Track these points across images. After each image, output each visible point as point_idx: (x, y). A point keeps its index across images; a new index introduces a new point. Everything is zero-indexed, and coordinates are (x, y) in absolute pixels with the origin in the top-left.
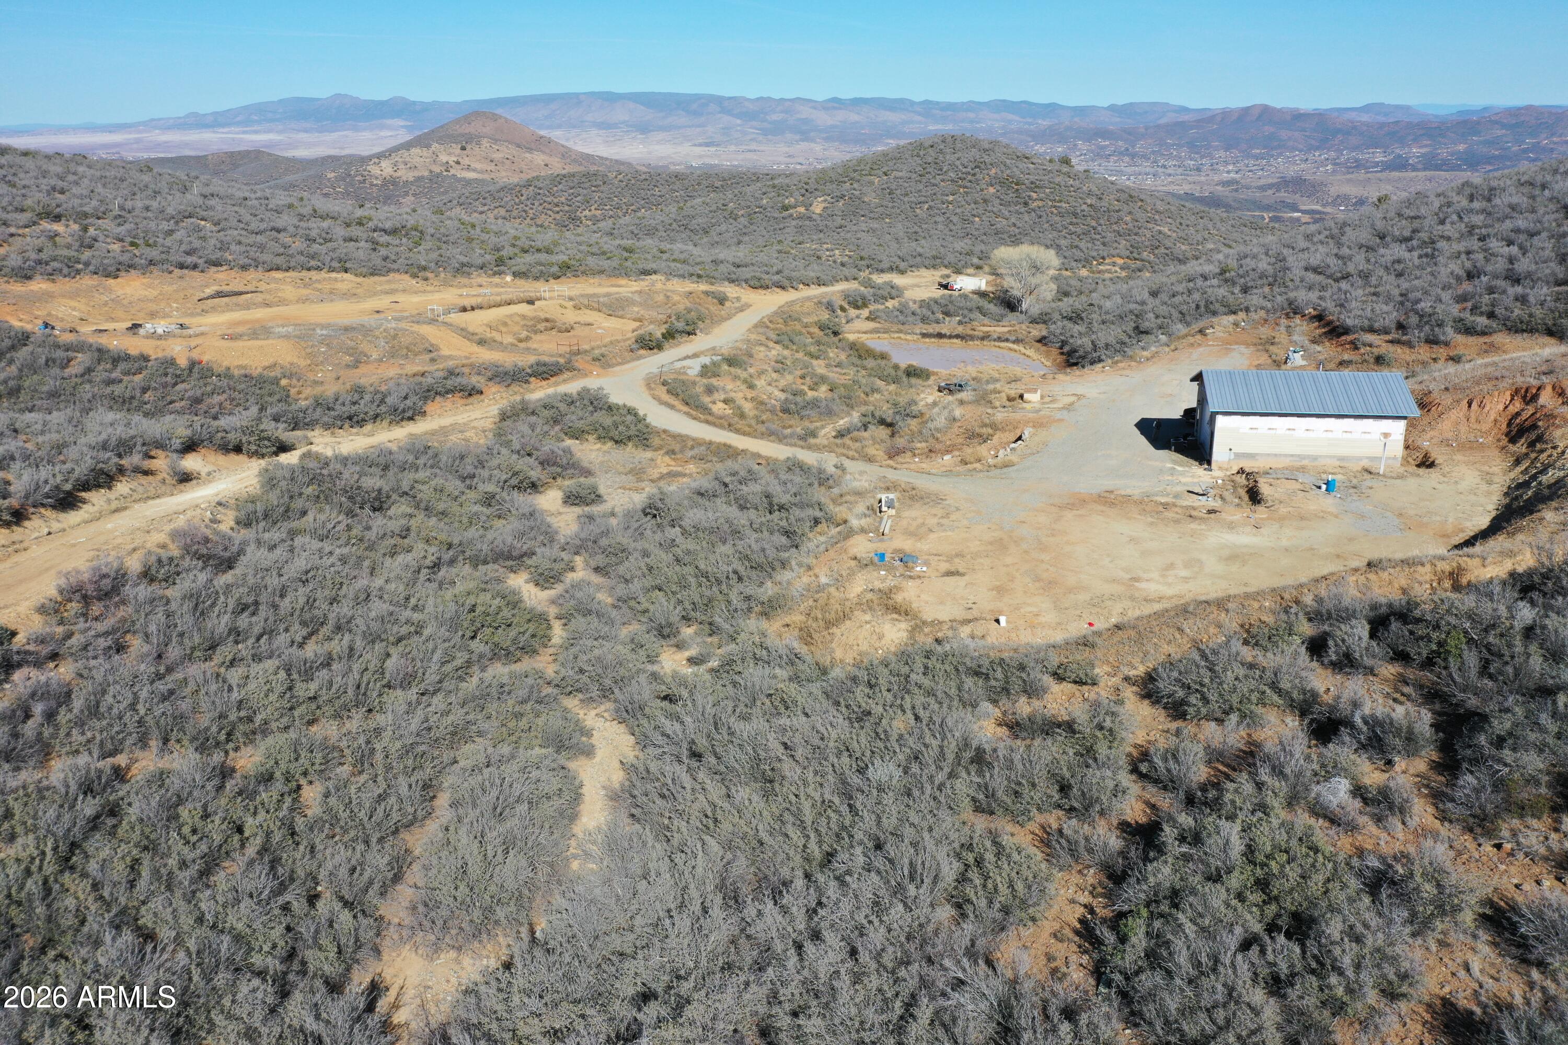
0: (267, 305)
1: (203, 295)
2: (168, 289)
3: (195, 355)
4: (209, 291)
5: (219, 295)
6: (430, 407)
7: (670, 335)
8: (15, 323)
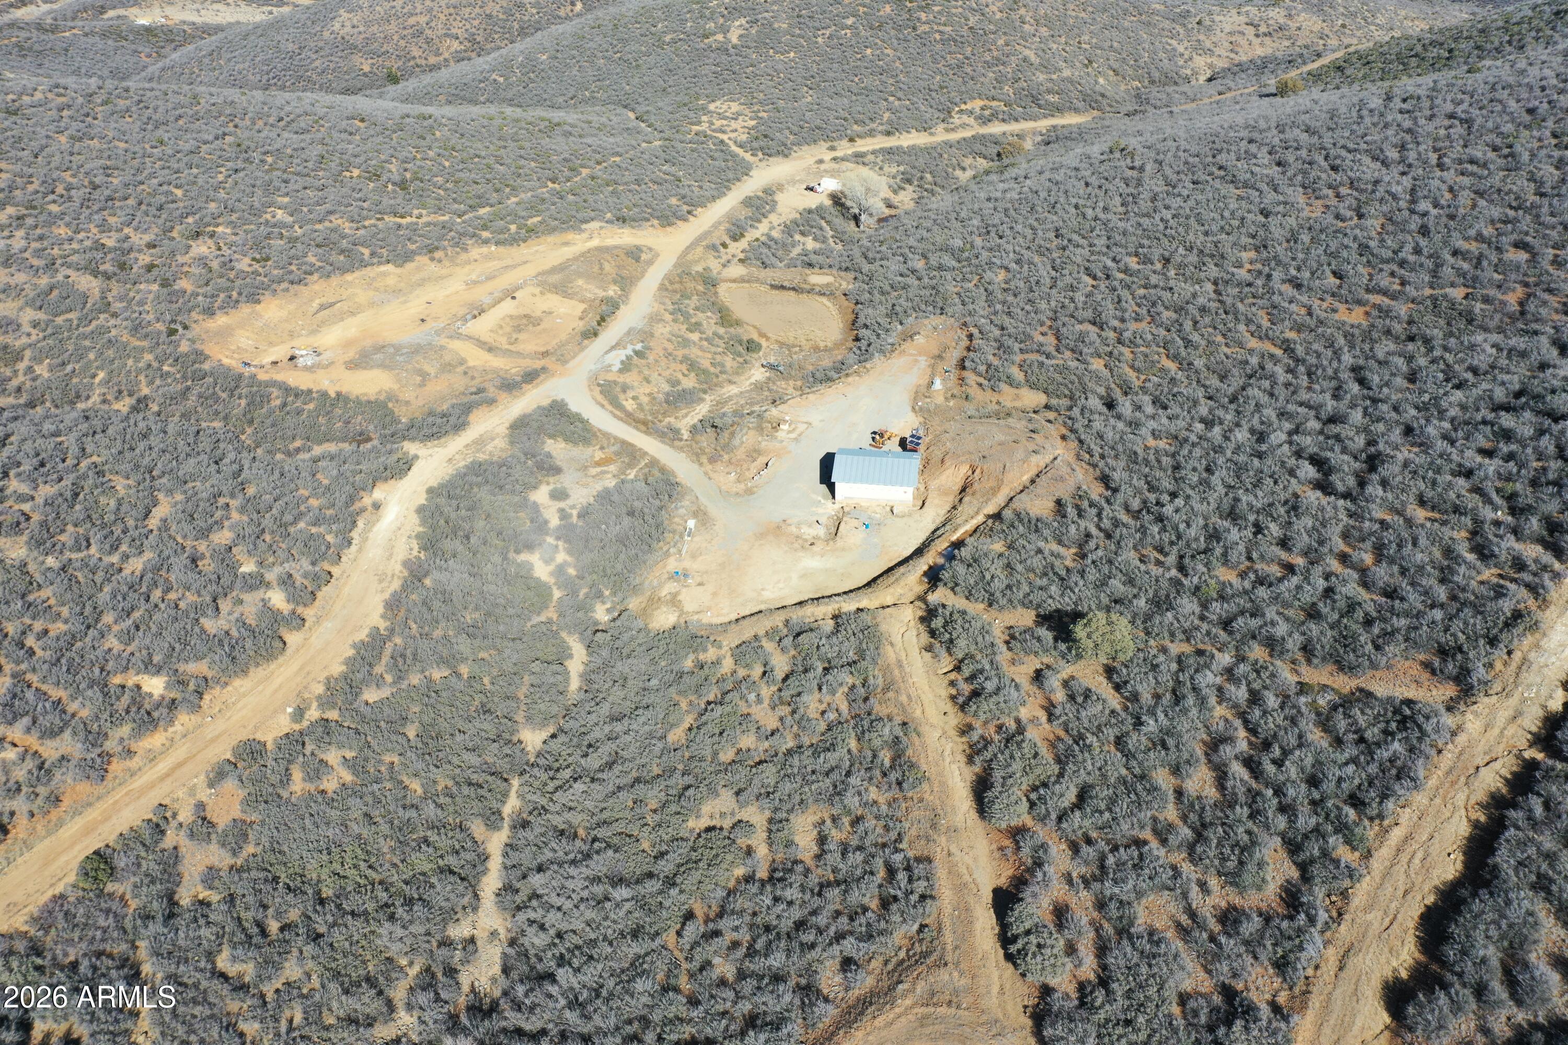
0: (353, 314)
1: (314, 310)
2: (292, 307)
3: (338, 389)
4: (316, 305)
5: (323, 307)
6: (472, 418)
7: (602, 320)
8: (226, 361)
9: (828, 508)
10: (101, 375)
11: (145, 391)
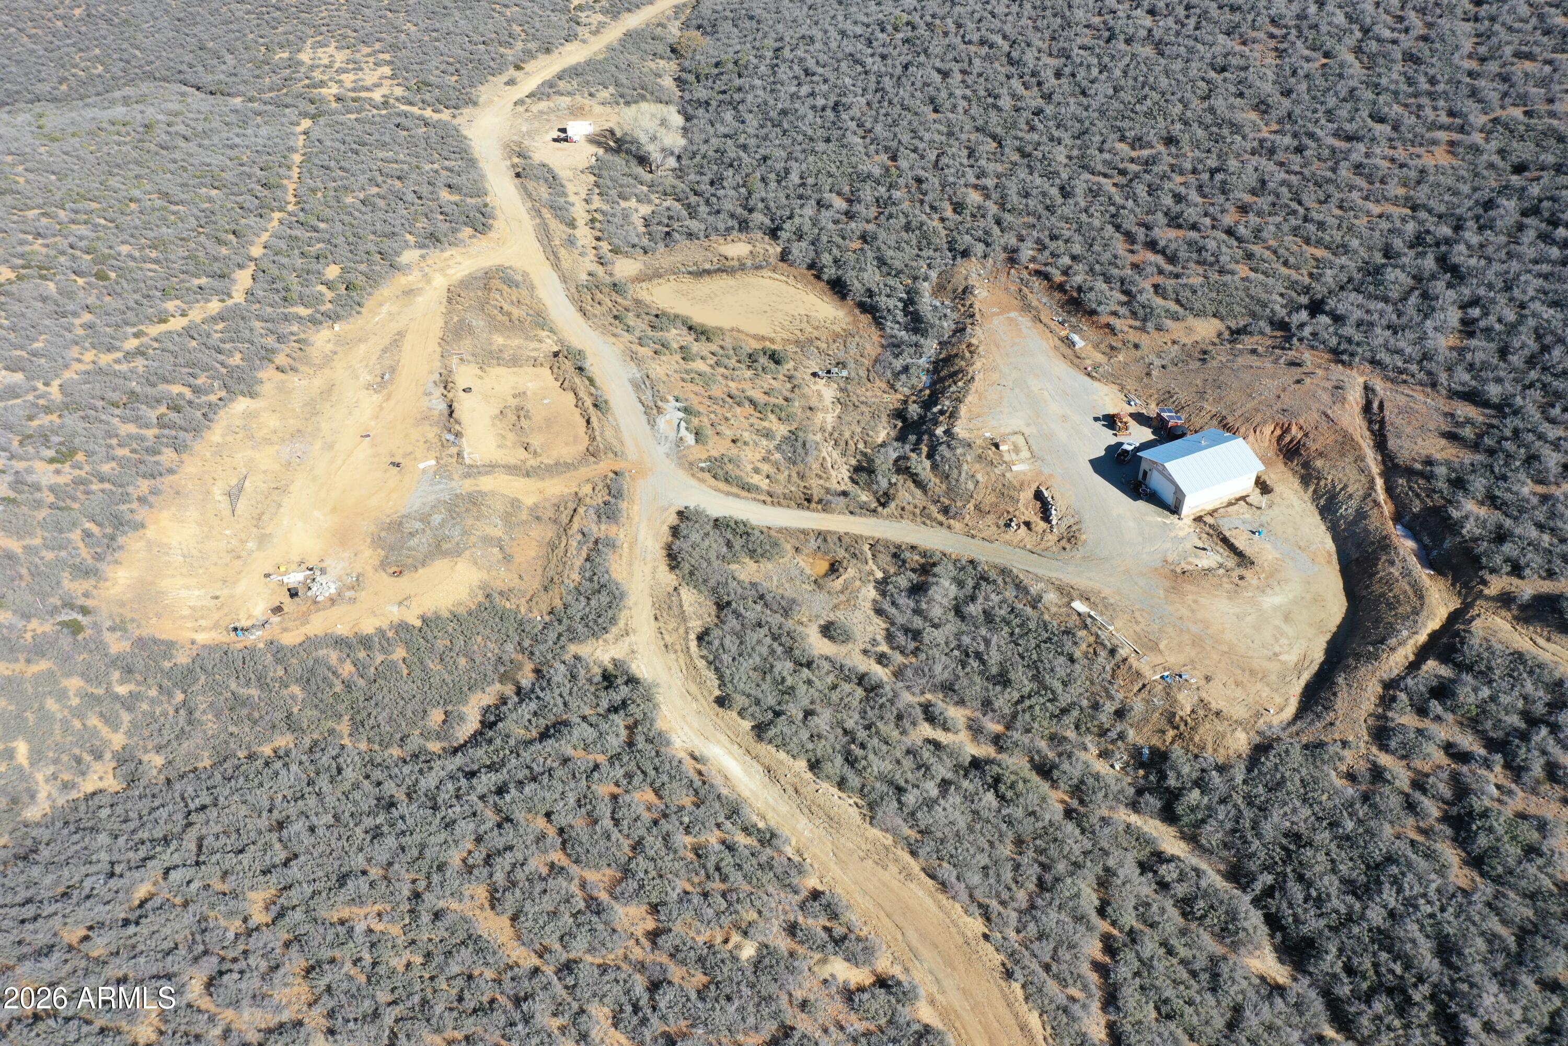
0: (281, 491)
1: (224, 506)
2: (192, 514)
4: (218, 496)
5: (231, 497)
7: (591, 381)
8: (202, 638)
9: (1183, 525)
10: (22, 749)
11: (118, 740)
